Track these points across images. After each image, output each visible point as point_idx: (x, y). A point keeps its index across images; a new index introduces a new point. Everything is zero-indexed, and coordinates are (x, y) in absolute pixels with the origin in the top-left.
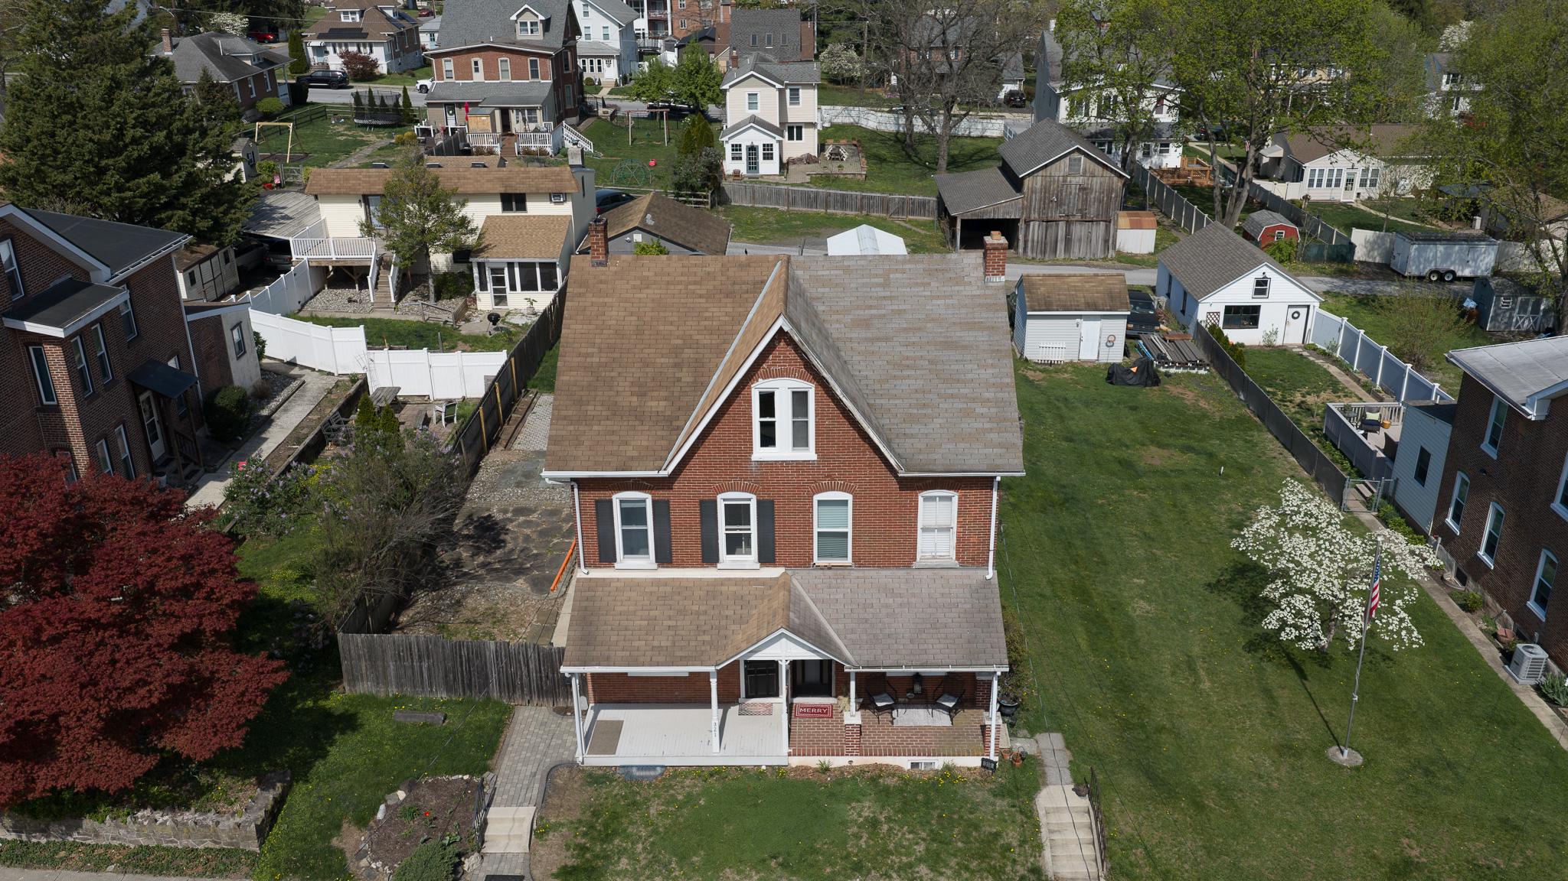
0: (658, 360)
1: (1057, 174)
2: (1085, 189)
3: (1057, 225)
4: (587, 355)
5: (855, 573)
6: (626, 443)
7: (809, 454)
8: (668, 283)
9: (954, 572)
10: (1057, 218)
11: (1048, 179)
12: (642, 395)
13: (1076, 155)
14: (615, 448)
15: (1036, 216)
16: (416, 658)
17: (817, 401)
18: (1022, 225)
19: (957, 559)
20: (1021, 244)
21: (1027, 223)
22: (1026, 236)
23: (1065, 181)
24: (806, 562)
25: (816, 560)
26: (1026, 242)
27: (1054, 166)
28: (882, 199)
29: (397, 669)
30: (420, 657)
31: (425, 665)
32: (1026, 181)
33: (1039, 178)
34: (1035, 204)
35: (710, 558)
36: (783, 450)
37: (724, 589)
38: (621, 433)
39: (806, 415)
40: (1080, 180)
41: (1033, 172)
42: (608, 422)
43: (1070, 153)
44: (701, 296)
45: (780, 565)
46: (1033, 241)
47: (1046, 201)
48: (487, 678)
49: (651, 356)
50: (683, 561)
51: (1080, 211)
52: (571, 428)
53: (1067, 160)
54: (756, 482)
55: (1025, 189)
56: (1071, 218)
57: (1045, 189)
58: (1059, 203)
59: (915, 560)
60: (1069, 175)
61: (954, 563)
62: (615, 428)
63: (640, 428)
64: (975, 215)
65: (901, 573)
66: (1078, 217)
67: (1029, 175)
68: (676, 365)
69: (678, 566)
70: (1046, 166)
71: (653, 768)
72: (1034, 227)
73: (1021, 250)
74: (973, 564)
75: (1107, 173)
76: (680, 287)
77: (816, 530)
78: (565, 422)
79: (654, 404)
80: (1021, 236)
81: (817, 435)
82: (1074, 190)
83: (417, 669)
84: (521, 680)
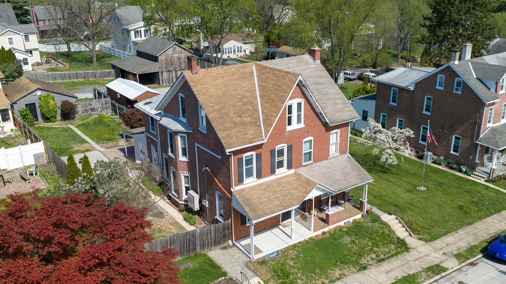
0: (237, 104)
1: (169, 54)
2: (179, 58)
3: (172, 72)
4: (213, 107)
5: (315, 165)
6: (246, 134)
7: (302, 125)
8: (222, 77)
9: (339, 157)
10: (172, 70)
11: (166, 56)
12: (240, 117)
13: (175, 46)
14: (244, 136)
15: (165, 70)
17: (305, 105)
18: (160, 74)
19: (340, 152)
20: (161, 81)
21: (162, 73)
22: (162, 78)
23: (172, 56)
24: (300, 166)
25: (304, 163)
26: (162, 80)
27: (168, 51)
28: (93, 73)
32: (159, 57)
33: (163, 56)
34: (164, 65)
35: (272, 172)
36: (295, 126)
37: (281, 181)
38: (243, 131)
39: (301, 112)
40: (177, 55)
41: (161, 54)
42: (236, 128)
43: (172, 46)
44: (236, 80)
45: (294, 168)
46: (165, 79)
47: (167, 64)
48: (196, 245)
49: (234, 103)
51: (179, 66)
52: (225, 133)
53: (172, 48)
54: (287, 139)
55: (159, 61)
56: (176, 69)
57: (166, 59)
58: (172, 64)
59: (329, 156)
60: (173, 54)
61: (338, 154)
62: (240, 130)
63: (247, 128)
64: (143, 72)
65: (326, 161)
66: (179, 69)
67: (160, 55)
68: (244, 105)
70: (165, 51)
71: (273, 253)
72: (165, 74)
73: (161, 83)
74: (343, 153)
75: (186, 52)
76: (227, 78)
77: (304, 152)
78: (221, 131)
79: (246, 119)
80: (160, 78)
81: (304, 117)
82: (176, 59)
84: (208, 241)
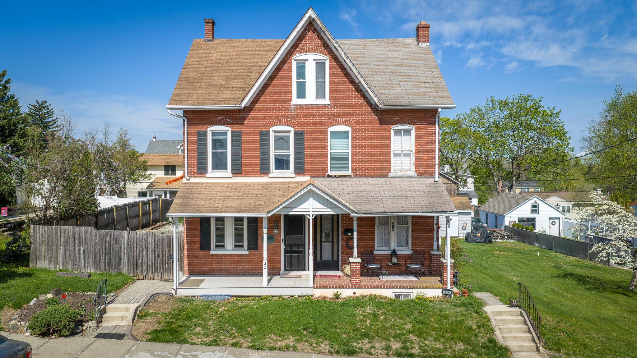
5: (353, 180)
6: (218, 96)
7: (326, 101)
9: (414, 179)
14: (211, 98)
16: (77, 243)
17: (330, 68)
19: (416, 171)
24: (323, 174)
25: (329, 172)
29: (64, 252)
30: (80, 243)
31: (82, 249)
35: (264, 170)
36: (310, 98)
37: (273, 185)
39: (324, 77)
45: (308, 175)
48: (120, 258)
49: (234, 69)
50: (248, 172)
54: (294, 119)
59: (390, 171)
61: (413, 173)
65: (382, 179)
69: (245, 176)
74: (426, 174)
77: (329, 151)
81: (330, 89)
83: (77, 252)
84: (142, 260)
